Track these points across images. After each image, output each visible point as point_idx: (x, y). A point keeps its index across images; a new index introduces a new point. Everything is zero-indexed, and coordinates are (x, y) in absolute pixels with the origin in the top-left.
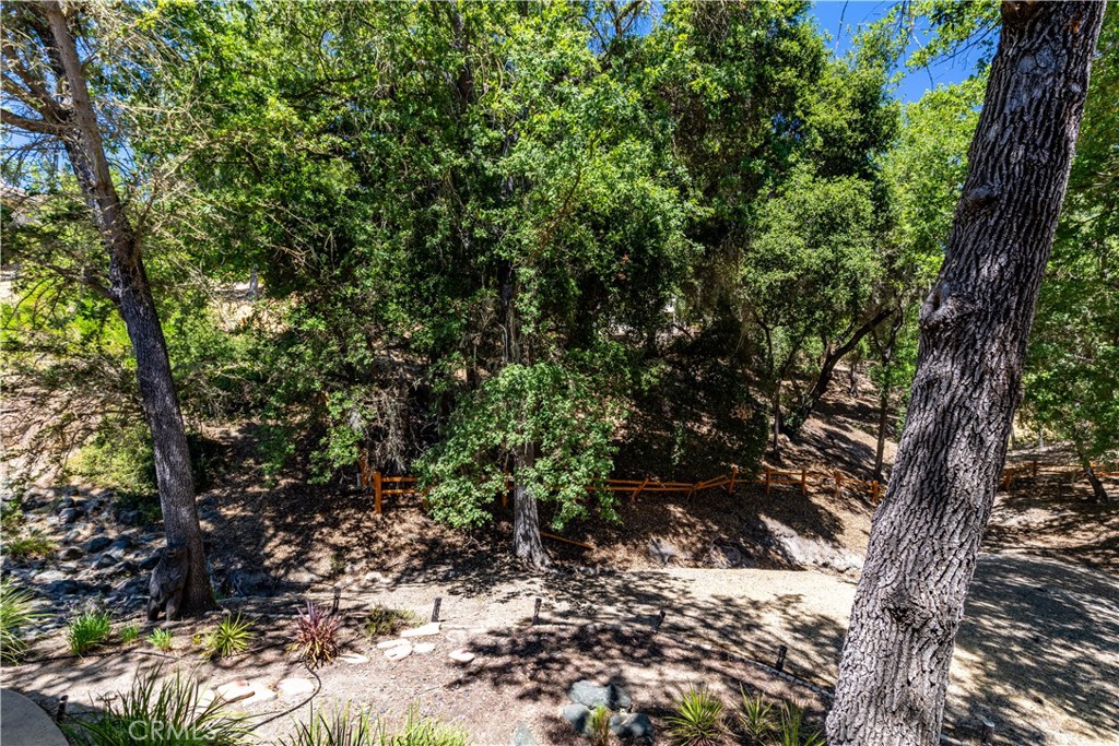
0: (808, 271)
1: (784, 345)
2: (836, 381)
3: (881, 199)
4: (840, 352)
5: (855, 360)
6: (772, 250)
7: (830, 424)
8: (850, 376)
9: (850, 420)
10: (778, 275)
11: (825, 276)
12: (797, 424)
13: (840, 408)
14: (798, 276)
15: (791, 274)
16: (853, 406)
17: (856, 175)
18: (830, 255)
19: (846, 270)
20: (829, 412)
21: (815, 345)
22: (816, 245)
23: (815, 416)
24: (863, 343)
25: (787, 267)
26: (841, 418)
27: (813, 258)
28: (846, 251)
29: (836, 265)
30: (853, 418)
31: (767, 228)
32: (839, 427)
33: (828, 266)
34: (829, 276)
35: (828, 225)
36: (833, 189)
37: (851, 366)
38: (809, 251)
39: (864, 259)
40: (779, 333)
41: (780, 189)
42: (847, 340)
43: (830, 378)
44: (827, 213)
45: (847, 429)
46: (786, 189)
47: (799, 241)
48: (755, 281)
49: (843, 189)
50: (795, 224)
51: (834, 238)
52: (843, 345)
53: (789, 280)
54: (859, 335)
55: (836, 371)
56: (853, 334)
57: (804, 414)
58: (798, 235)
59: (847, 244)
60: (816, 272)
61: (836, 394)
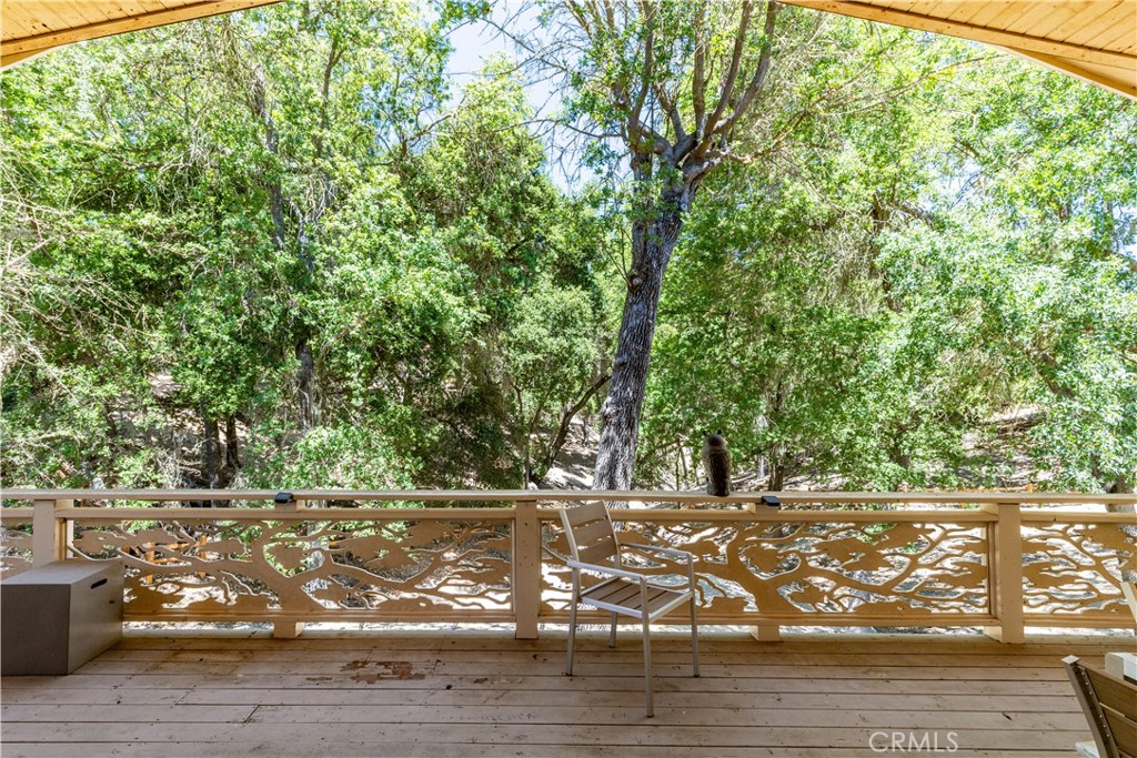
0: (551, 353)
1: (532, 404)
2: (573, 433)
3: (597, 302)
5: (587, 414)
6: (526, 337)
7: (568, 471)
8: (583, 429)
9: (585, 468)
10: (530, 356)
11: (562, 359)
12: (543, 473)
13: (577, 458)
14: (544, 358)
15: (540, 356)
16: (587, 456)
17: (580, 287)
18: (566, 345)
19: (576, 355)
20: (568, 462)
21: (557, 407)
22: (555, 335)
23: (557, 466)
24: (592, 402)
25: (537, 351)
26: (578, 466)
27: (554, 344)
28: (575, 341)
29: (570, 351)
30: (587, 466)
31: (522, 319)
32: (576, 474)
33: (564, 352)
34: (566, 359)
35: (563, 321)
36: (567, 295)
37: (583, 420)
38: (551, 339)
39: (588, 348)
40: (527, 394)
41: (530, 290)
43: (568, 431)
44: (563, 313)
45: (582, 476)
46: (535, 291)
47: (544, 332)
48: (514, 360)
49: (574, 296)
50: (542, 319)
51: (568, 331)
53: (538, 360)
54: (589, 395)
55: (572, 424)
57: (547, 463)
58: (544, 327)
59: (576, 335)
60: (556, 355)
61: (573, 446)
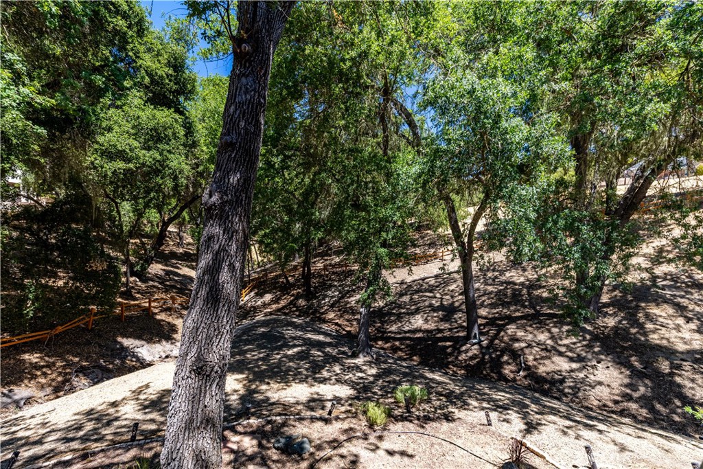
0: (144, 165)
1: (131, 214)
2: (170, 238)
3: (189, 127)
4: (171, 220)
5: (181, 224)
6: (115, 146)
7: (167, 265)
8: (178, 235)
9: (180, 262)
10: (121, 165)
11: (157, 169)
12: (144, 269)
13: (173, 255)
14: (136, 168)
15: (131, 166)
16: (181, 253)
17: (173, 110)
18: (159, 158)
19: (170, 168)
20: (165, 258)
21: (153, 215)
22: (149, 149)
23: (157, 262)
24: (185, 214)
25: (129, 160)
26: (174, 261)
27: (148, 156)
28: (169, 156)
29: (163, 163)
30: (181, 261)
31: (109, 129)
32: (173, 267)
33: (157, 164)
34: (160, 171)
35: (155, 137)
36: (158, 114)
37: (179, 228)
38: (144, 152)
39: (179, 162)
40: (126, 207)
41: (119, 103)
42: (175, 212)
43: (166, 236)
44: (155, 129)
45: (178, 268)
46: (124, 105)
47: (136, 144)
48: (102, 167)
49: (164, 116)
50: (132, 131)
51: (161, 146)
52: (172, 215)
53: (130, 169)
54: (182, 209)
55: (169, 232)
56: (178, 208)
57: (148, 261)
58: (135, 139)
59: (169, 152)
60: (149, 167)
61: (170, 246)
